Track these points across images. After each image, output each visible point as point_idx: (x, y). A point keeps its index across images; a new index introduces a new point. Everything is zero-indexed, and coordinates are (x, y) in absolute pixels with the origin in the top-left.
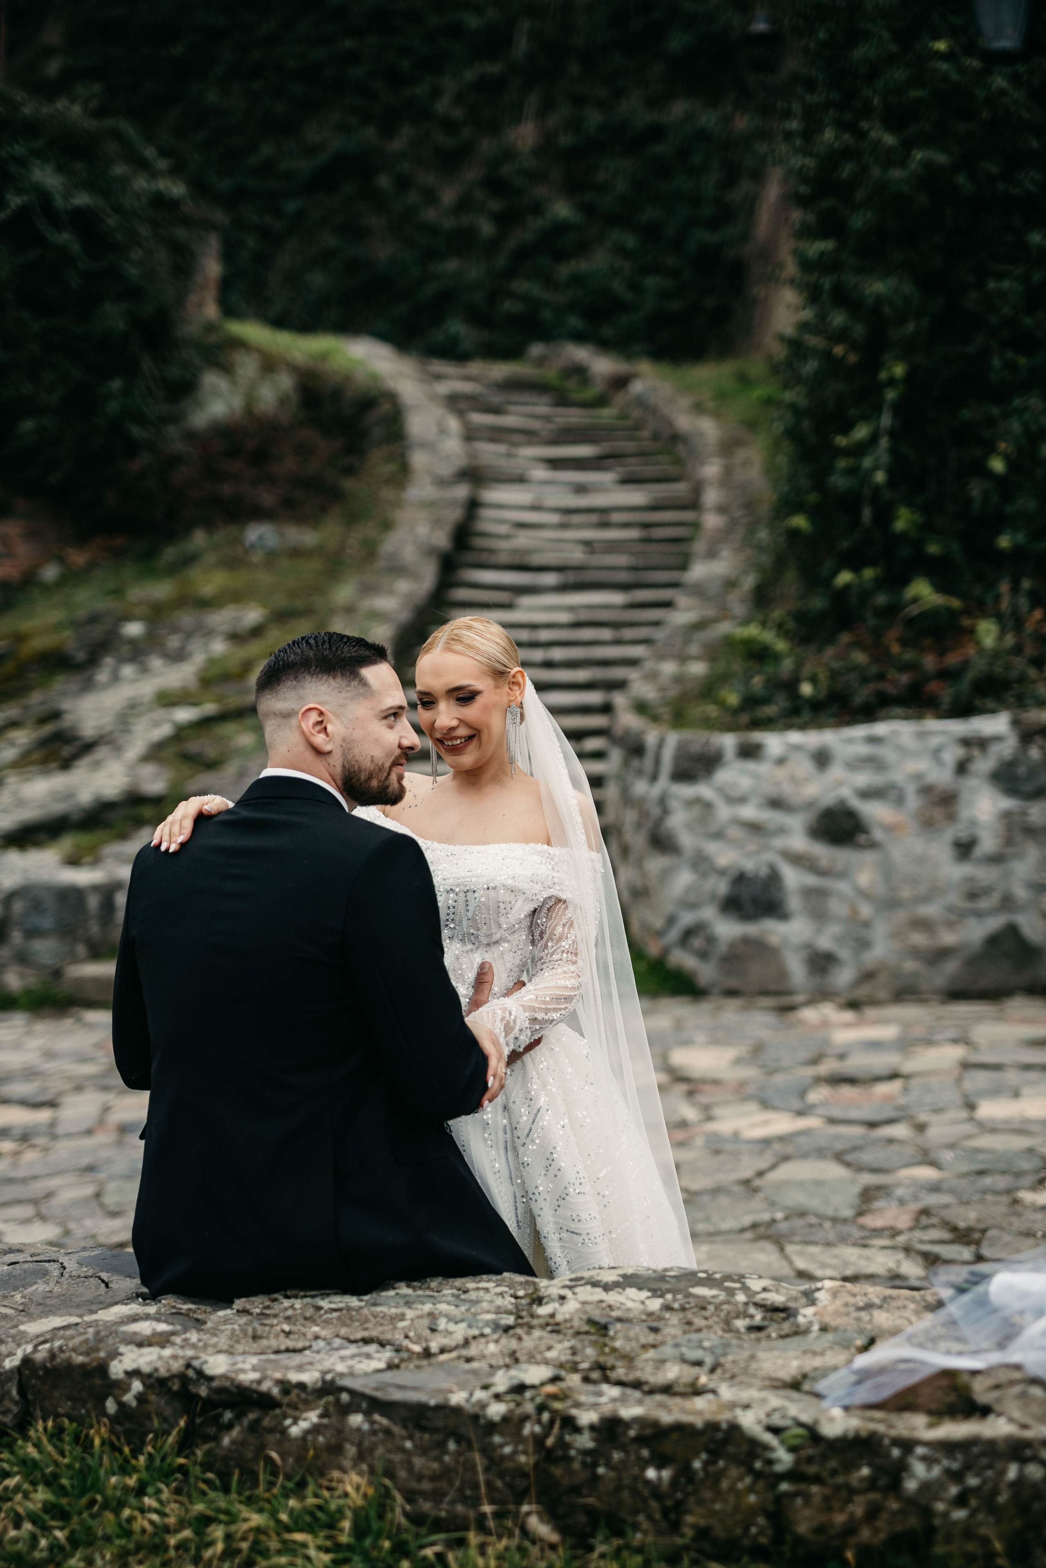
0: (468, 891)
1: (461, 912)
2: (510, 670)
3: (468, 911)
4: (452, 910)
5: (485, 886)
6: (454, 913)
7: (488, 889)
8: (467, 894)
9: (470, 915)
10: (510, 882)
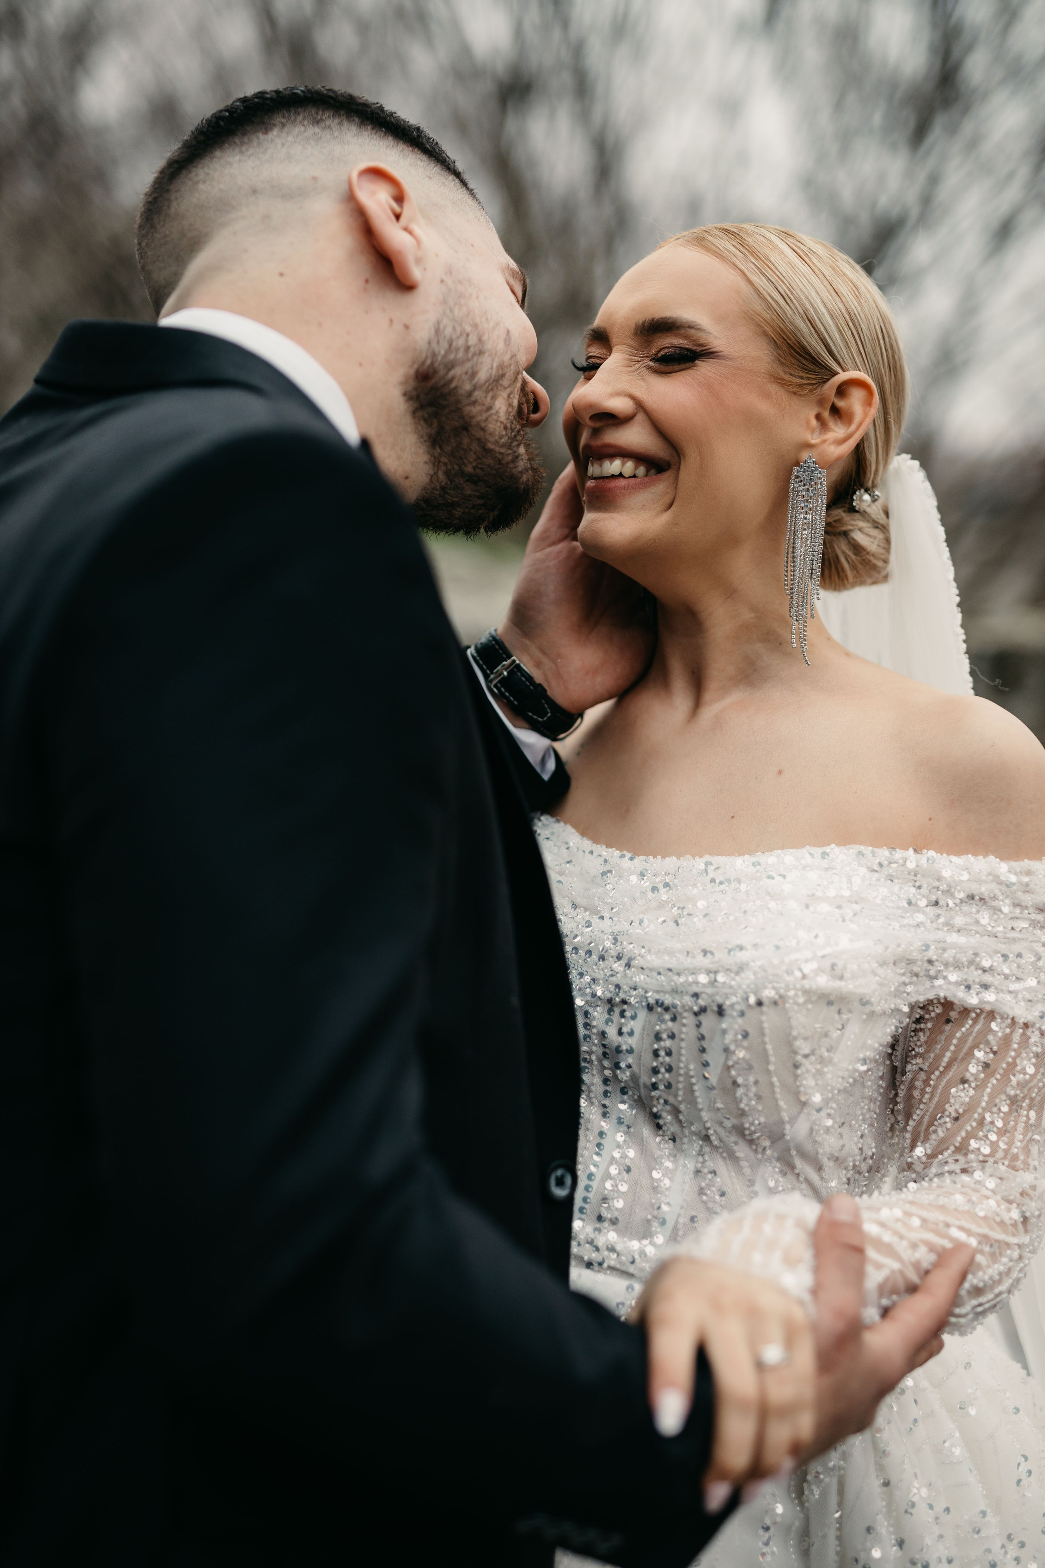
0: (703, 1010)
1: (687, 1067)
2: (839, 370)
3: (706, 1064)
4: (664, 1058)
5: (752, 1000)
6: (669, 1069)
7: (760, 1003)
8: (702, 1018)
9: (713, 1075)
10: (823, 982)
